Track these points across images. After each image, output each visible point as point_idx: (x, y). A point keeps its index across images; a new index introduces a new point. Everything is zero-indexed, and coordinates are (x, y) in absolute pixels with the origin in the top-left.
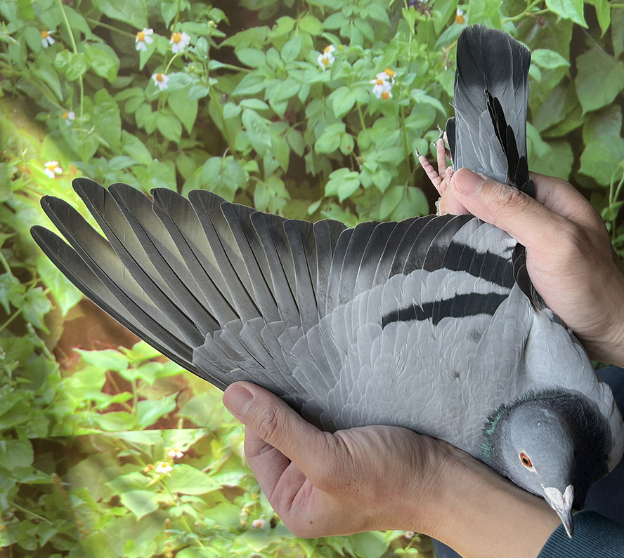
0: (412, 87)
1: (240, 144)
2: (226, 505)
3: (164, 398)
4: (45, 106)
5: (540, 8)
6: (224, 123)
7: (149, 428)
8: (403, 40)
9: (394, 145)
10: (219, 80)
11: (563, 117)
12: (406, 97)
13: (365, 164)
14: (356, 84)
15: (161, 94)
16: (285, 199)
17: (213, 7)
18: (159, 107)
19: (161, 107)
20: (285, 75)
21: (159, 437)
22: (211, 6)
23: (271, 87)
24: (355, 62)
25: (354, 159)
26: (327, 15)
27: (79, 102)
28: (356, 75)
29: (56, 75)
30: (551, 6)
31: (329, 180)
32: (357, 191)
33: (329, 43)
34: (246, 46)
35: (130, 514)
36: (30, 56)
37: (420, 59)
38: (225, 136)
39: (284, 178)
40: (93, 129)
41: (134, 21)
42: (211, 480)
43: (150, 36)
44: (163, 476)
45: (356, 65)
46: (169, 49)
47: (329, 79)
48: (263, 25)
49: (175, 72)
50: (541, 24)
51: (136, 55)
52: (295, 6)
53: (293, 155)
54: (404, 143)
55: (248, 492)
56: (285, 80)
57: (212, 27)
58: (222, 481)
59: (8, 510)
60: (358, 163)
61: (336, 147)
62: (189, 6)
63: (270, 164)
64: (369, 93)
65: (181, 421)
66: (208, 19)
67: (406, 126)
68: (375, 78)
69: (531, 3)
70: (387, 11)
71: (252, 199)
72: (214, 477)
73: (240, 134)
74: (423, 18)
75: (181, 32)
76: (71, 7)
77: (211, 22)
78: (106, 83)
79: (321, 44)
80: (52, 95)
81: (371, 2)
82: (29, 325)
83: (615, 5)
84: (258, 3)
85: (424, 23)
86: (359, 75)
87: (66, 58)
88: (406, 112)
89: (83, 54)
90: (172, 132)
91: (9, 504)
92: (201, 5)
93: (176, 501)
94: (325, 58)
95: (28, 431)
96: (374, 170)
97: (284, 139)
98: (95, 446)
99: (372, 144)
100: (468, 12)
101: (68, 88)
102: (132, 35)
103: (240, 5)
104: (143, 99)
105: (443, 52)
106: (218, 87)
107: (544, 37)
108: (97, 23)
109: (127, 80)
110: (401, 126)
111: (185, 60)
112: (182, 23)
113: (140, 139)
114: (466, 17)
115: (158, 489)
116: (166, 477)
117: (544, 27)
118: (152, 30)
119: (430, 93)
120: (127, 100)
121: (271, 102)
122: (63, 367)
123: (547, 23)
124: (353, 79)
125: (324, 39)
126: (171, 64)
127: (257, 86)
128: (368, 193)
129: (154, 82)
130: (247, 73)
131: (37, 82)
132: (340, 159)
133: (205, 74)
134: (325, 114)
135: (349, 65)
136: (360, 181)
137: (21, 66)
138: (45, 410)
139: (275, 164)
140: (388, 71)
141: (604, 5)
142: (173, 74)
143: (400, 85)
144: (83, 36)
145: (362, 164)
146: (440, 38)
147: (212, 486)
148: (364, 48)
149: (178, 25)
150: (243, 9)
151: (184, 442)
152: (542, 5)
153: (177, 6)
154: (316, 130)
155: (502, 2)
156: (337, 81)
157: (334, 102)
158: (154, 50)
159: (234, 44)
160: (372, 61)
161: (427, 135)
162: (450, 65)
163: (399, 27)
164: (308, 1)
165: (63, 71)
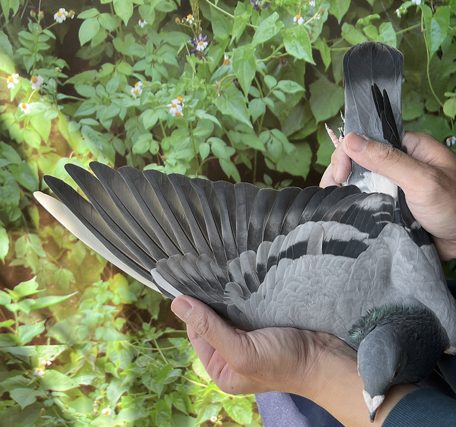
0: (196, 108)
1: (81, 149)
2: (83, 399)
3: (37, 323)
5: (282, 52)
6: (69, 134)
7: (27, 345)
8: (188, 77)
9: (187, 148)
10: (65, 107)
11: (303, 126)
12: (193, 115)
13: (167, 160)
14: (158, 107)
15: (26, 116)
17: (58, 58)
18: (25, 125)
19: (26, 125)
20: (111, 102)
21: (34, 350)
22: (56, 58)
23: (100, 110)
24: (156, 92)
25: (160, 157)
26: (136, 61)
30: (290, 51)
33: (139, 80)
34: (82, 83)
35: (17, 405)
37: (201, 89)
38: (70, 144)
41: (5, 69)
42: (72, 381)
43: (16, 78)
44: (39, 378)
45: (157, 94)
46: (30, 87)
47: (139, 104)
48: (92, 69)
49: (35, 102)
50: (283, 63)
51: (8, 91)
52: (113, 56)
53: (117, 155)
54: (193, 146)
55: (98, 389)
56: (109, 105)
57: (58, 71)
58: (80, 381)
60: (163, 160)
61: (147, 150)
62: (42, 58)
64: (167, 113)
65: (49, 339)
66: (55, 66)
67: (194, 134)
68: (171, 103)
69: (276, 49)
70: (176, 58)
72: (74, 378)
73: (81, 141)
74: (201, 62)
75: (37, 75)
77: (57, 68)
79: (132, 81)
81: (165, 52)
83: (333, 49)
84: (89, 54)
85: (202, 65)
86: (160, 101)
88: (193, 125)
90: (34, 142)
92: (50, 57)
93: (48, 396)
94: (136, 90)
96: (174, 165)
97: (111, 145)
100: (232, 57)
102: (5, 78)
104: (13, 121)
105: (216, 84)
106: (64, 110)
107: (286, 72)
110: (191, 134)
111: (40, 93)
112: (38, 69)
113: (13, 147)
115: (36, 387)
117: (285, 65)
119: (209, 112)
120: (3, 121)
121: (100, 120)
123: (287, 62)
124: (156, 103)
125: (135, 78)
126: (32, 97)
127: (91, 110)
129: (20, 109)
130: (83, 102)
133: (55, 102)
134: (138, 127)
135: (152, 94)
140: (179, 98)
141: (326, 49)
142: (33, 103)
143: (188, 107)
145: (165, 160)
146: (214, 75)
147: (72, 385)
148: (162, 83)
149: (35, 71)
150: (79, 59)
151: (52, 354)
152: (283, 50)
153: (34, 57)
154: (133, 138)
155: (255, 49)
156: (145, 105)
157: (144, 119)
158: (20, 87)
159: (73, 82)
160: (168, 92)
161: (208, 141)
162: (222, 93)
163: (185, 68)
164: (122, 53)
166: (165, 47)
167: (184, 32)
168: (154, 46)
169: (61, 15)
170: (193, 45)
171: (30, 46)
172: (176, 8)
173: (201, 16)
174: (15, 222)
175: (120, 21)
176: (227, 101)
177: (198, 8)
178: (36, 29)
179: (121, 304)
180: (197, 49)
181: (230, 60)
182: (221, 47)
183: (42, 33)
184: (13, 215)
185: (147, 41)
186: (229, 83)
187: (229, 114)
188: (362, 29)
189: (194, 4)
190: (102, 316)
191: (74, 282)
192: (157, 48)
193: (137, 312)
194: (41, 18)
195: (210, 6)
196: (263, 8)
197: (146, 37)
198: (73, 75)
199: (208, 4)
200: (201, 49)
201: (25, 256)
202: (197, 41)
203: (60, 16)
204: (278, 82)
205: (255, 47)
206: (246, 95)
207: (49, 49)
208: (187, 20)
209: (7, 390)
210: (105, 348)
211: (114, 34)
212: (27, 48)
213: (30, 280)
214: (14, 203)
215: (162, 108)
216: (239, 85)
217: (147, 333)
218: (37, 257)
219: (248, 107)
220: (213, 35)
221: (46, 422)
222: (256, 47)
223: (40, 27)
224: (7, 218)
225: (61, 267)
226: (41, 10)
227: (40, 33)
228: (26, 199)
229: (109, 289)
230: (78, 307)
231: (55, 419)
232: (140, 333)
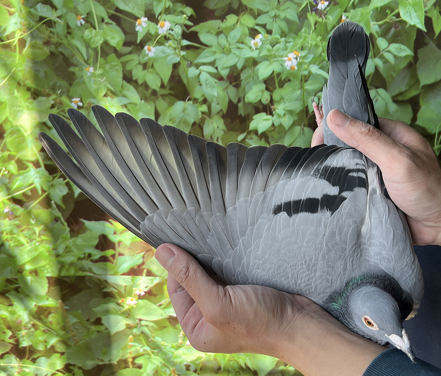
0: (310, 63)
1: (197, 94)
2: (170, 329)
3: (135, 255)
4: (75, 62)
5: (396, 17)
6: (188, 79)
7: (124, 274)
8: (306, 34)
9: (296, 100)
10: (187, 53)
11: (408, 88)
12: (306, 69)
13: (276, 111)
14: (274, 59)
15: (150, 59)
16: (224, 130)
17: (187, 6)
18: (147, 67)
19: (149, 68)
20: (231, 52)
21: (130, 280)
22: (185, 6)
23: (219, 59)
24: (274, 46)
25: (270, 107)
26: (259, 15)
27: (97, 61)
28: (275, 54)
29: (84, 43)
30: (404, 17)
31: (252, 119)
32: (270, 128)
33: (259, 33)
34: (206, 32)
35: (107, 331)
36: (69, 31)
37: (317, 46)
38: (188, 88)
39: (223, 117)
40: (104, 79)
41: (136, 12)
42: (160, 311)
43: (145, 22)
44: (131, 307)
45: (275, 48)
46: (157, 31)
47: (257, 56)
48: (217, 19)
49: (160, 46)
50: (396, 28)
51: (135, 34)
52: (239, 8)
53: (230, 102)
54: (302, 99)
56: (229, 54)
57: (185, 18)
58: (169, 313)
59: (28, 323)
60: (272, 110)
61: (258, 99)
62: (171, 5)
63: (215, 108)
64: (282, 65)
65: (145, 271)
66: (183, 13)
68: (287, 56)
69: (391, 13)
70: (298, 14)
71: (202, 129)
72: (164, 309)
73: (198, 87)
74: (320, 20)
75: (165, 20)
77: (185, 16)
78: (115, 50)
79: (253, 33)
80: (80, 56)
81: (288, 8)
82: (53, 202)
84: (216, 5)
85: (320, 22)
86: (277, 54)
87: (91, 32)
88: (305, 79)
89: (102, 31)
90: (155, 84)
91: (29, 318)
92: (179, 5)
93: (138, 324)
94: (256, 42)
95: (46, 271)
96: (282, 115)
97: (226, 92)
98: (88, 284)
99: (282, 98)
100: (350, 17)
101: (92, 52)
102: (134, 21)
103: (204, 5)
104: (137, 62)
106: (185, 57)
107: (398, 36)
108: (112, 12)
109: (128, 49)
110: (302, 87)
111: (166, 38)
112: (166, 15)
113: (134, 87)
115: (127, 315)
116: (132, 308)
117: (398, 30)
118: (146, 18)
119: (322, 68)
120: (127, 62)
121: (219, 68)
122: (72, 231)
123: (400, 27)
124: (273, 56)
125: (256, 30)
126: (157, 41)
127: (211, 57)
128: (277, 130)
129: (145, 52)
130: (205, 49)
131: (72, 47)
132: (261, 107)
133: (178, 48)
134: (253, 77)
135: (270, 47)
136: (273, 121)
137: (62, 37)
138: (58, 258)
139: (219, 108)
140: (295, 52)
141: (438, 18)
142: (158, 47)
143: (303, 62)
144: (103, 20)
145: (274, 110)
146: (330, 33)
148: (281, 37)
149: (164, 16)
150: (206, 8)
151: (146, 285)
152: (398, 15)
153: (164, 4)
154: (246, 87)
155: (372, 12)
156: (262, 57)
157: (259, 70)
158: (147, 30)
159: (198, 30)
160: (285, 46)
161: (318, 95)
163: (304, 25)
164: (247, 5)
165: (88, 41)
166: (288, 4)
168: (278, 1)
170: (314, 4)
180: (318, 8)
182: (341, 7)
192: (281, 3)
198: (198, 24)
200: (322, 8)
202: (319, 0)
204: (389, 44)
205: (372, 11)
209: (98, 316)
215: (278, 61)
221: (132, 348)
222: (373, 10)
231: (142, 347)
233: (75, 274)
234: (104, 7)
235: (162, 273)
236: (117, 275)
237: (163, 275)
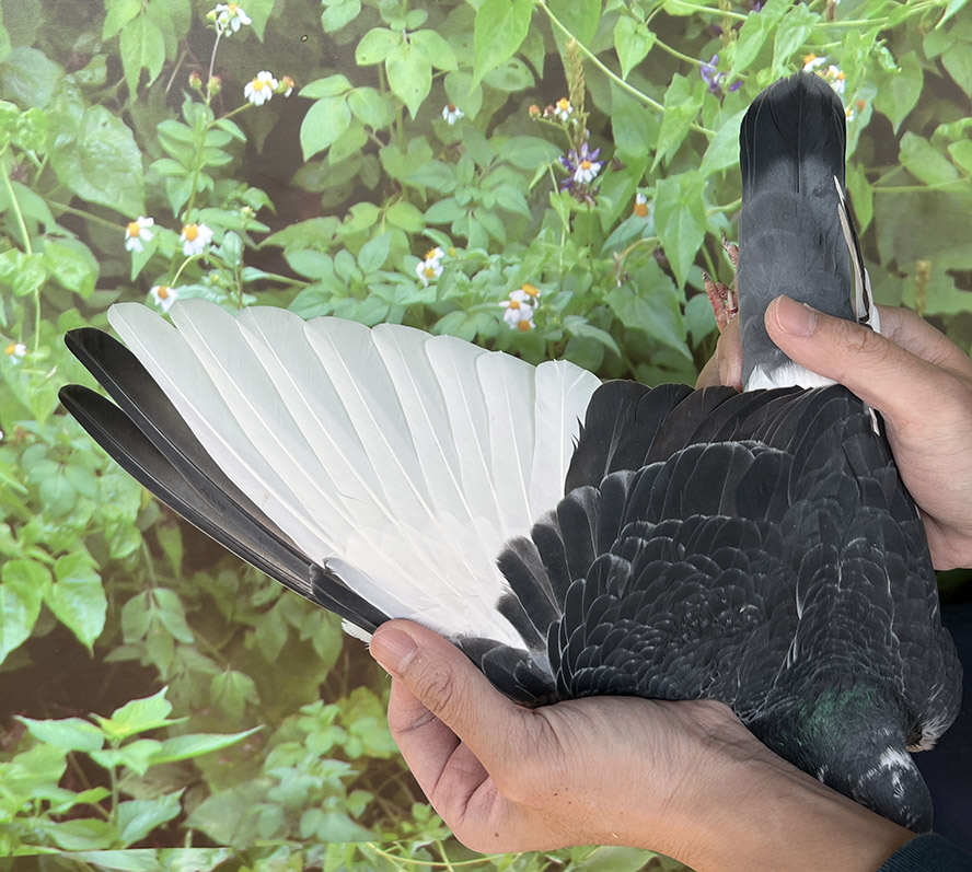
0: (565, 313)
3: (162, 797)
7: (135, 846)
8: (551, 242)
10: (257, 298)
12: (557, 328)
14: (476, 307)
17: (250, 186)
20: (368, 292)
21: (153, 860)
22: (245, 185)
23: (341, 309)
24: (475, 274)
26: (431, 202)
27: (34, 329)
28: (477, 294)
33: (436, 245)
34: (302, 246)
37: (578, 270)
40: (54, 370)
41: (123, 205)
43: (148, 228)
45: (476, 279)
46: (179, 249)
47: (435, 299)
48: (329, 215)
49: (188, 285)
51: (126, 257)
52: (379, 187)
56: (364, 299)
57: (248, 216)
62: (211, 185)
64: (498, 321)
65: (189, 835)
66: (242, 204)
68: (509, 299)
70: (526, 197)
74: (582, 208)
75: (197, 223)
76: (24, 184)
77: (246, 209)
78: (77, 300)
79: (421, 246)
81: (500, 184)
83: (880, 189)
84: (323, 180)
85: (584, 215)
86: (482, 293)
87: (13, 260)
88: (556, 351)
89: (41, 254)
92: (231, 184)
94: (428, 267)
100: (655, 198)
101: (15, 306)
102: (120, 228)
103: (293, 183)
105: (614, 258)
108: (64, 208)
109: (112, 295)
111: (204, 266)
112: (200, 209)
114: (651, 206)
118: (151, 221)
119: (594, 323)
124: (472, 299)
125: (427, 239)
126: (182, 273)
127: (320, 307)
129: (154, 300)
130: (303, 288)
133: (236, 288)
135: (465, 278)
140: (527, 288)
141: (863, 189)
142: (184, 288)
143: (547, 310)
144: (41, 228)
146: (610, 238)
148: (490, 254)
149: (194, 213)
150: (299, 190)
153: (192, 182)
155: (707, 183)
156: (447, 302)
158: (154, 249)
159: (282, 243)
160: (501, 273)
162: (626, 279)
163: (544, 223)
164: (400, 180)
165: (7, 282)
166: (501, 173)
167: (547, 138)
168: (477, 167)
169: (261, 88)
170: (565, 170)
171: (184, 155)
172: (532, 84)
173: (588, 104)
174: (124, 559)
175: (400, 107)
176: (637, 297)
177: (583, 84)
178: (201, 117)
179: (364, 758)
180: (575, 179)
181: (649, 206)
182: (631, 175)
183: (215, 128)
184: (120, 544)
185: (459, 155)
186: (643, 257)
187: (639, 327)
188: (946, 147)
189: (574, 77)
190: (319, 783)
191: (257, 702)
192: (484, 172)
193: (402, 777)
194: (214, 93)
195: (612, 82)
196: (729, 90)
197: (458, 148)
198: (282, 227)
199: (607, 78)
200: (584, 180)
201: (144, 638)
202: (577, 161)
203: (258, 90)
205: (706, 180)
206: (682, 286)
207: (229, 164)
208: (557, 111)
210: (321, 858)
211: (384, 136)
212: (177, 160)
213: (151, 695)
214: (125, 516)
215: (486, 310)
216: (667, 262)
217: (421, 827)
218: (171, 642)
219: (683, 313)
220: (615, 148)
222: (710, 178)
223: (211, 113)
224: (107, 550)
225: (229, 666)
226: (214, 74)
227: (210, 125)
228: (155, 507)
229: (337, 721)
230: (262, 761)
232: (407, 827)
233: (11, 853)
234: (44, 199)
235: (233, 838)
236: (119, 849)
237: (235, 843)
